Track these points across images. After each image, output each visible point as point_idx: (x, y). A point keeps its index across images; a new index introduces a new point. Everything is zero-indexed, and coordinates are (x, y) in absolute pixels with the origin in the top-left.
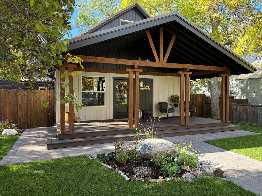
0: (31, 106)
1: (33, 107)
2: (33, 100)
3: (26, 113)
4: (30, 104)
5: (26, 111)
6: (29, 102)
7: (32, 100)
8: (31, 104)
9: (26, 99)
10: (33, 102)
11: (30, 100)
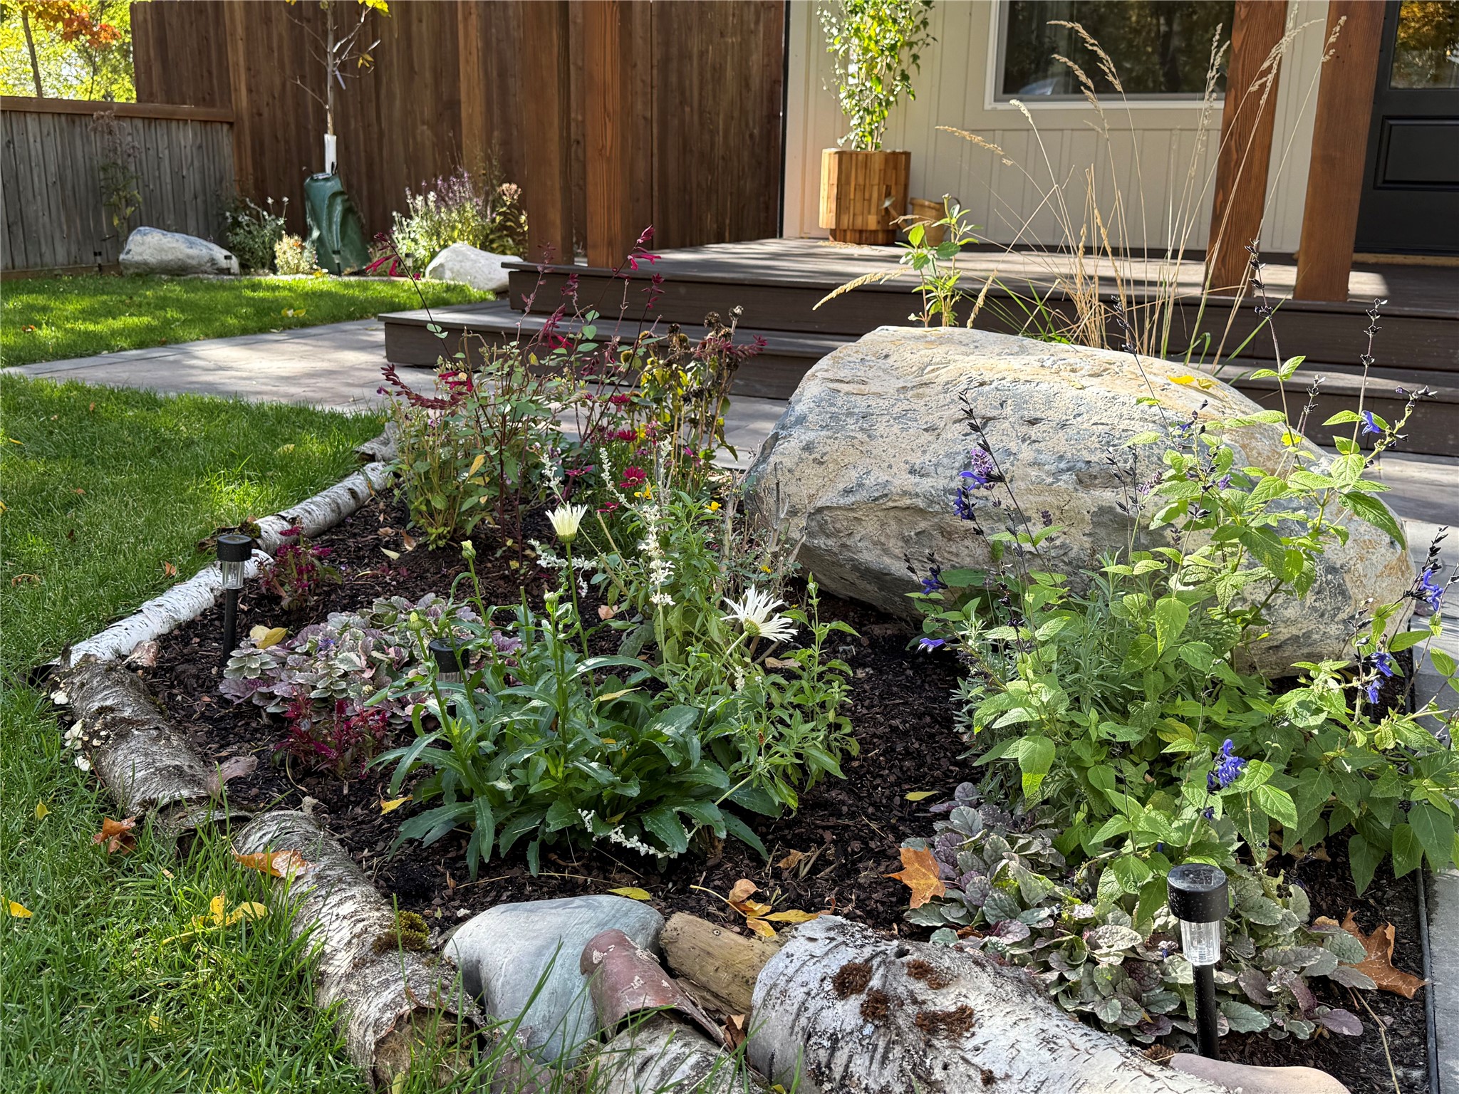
0: (687, 109)
1: (696, 118)
2: (702, 54)
3: (655, 159)
4: (683, 93)
5: (655, 151)
6: (673, 79)
7: (691, 58)
8: (688, 94)
9: (657, 55)
10: (701, 74)
11: (685, 55)
